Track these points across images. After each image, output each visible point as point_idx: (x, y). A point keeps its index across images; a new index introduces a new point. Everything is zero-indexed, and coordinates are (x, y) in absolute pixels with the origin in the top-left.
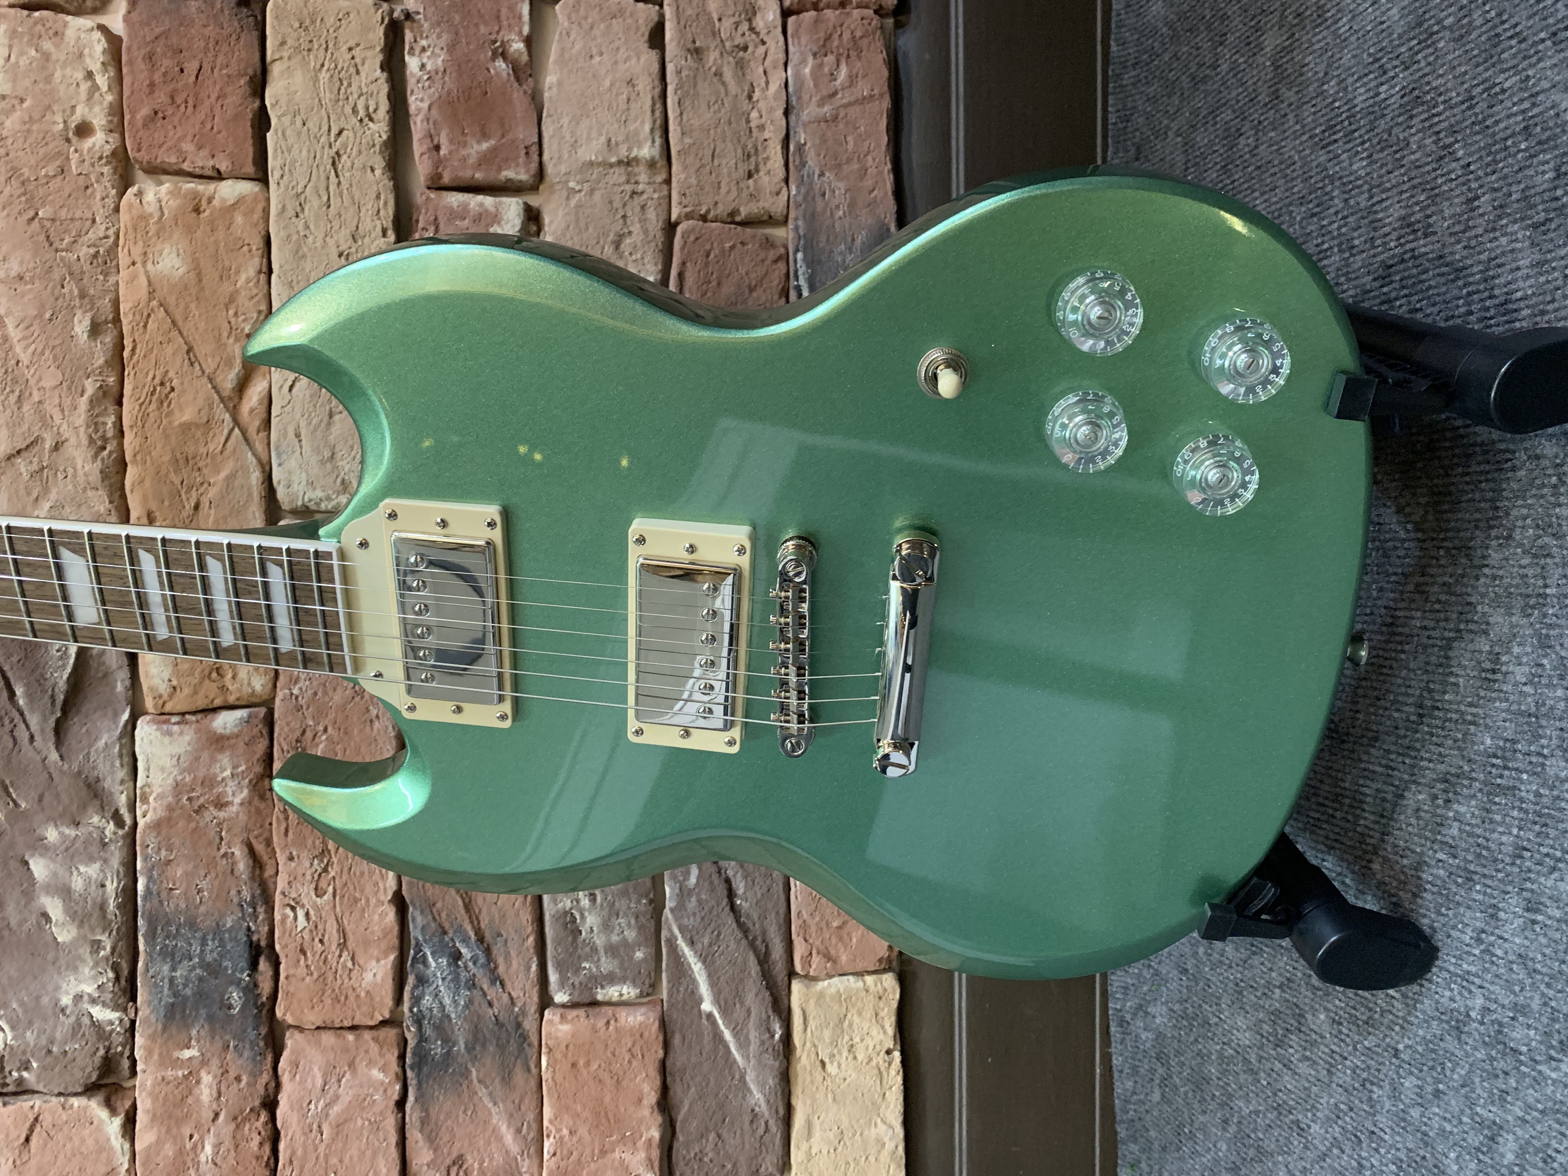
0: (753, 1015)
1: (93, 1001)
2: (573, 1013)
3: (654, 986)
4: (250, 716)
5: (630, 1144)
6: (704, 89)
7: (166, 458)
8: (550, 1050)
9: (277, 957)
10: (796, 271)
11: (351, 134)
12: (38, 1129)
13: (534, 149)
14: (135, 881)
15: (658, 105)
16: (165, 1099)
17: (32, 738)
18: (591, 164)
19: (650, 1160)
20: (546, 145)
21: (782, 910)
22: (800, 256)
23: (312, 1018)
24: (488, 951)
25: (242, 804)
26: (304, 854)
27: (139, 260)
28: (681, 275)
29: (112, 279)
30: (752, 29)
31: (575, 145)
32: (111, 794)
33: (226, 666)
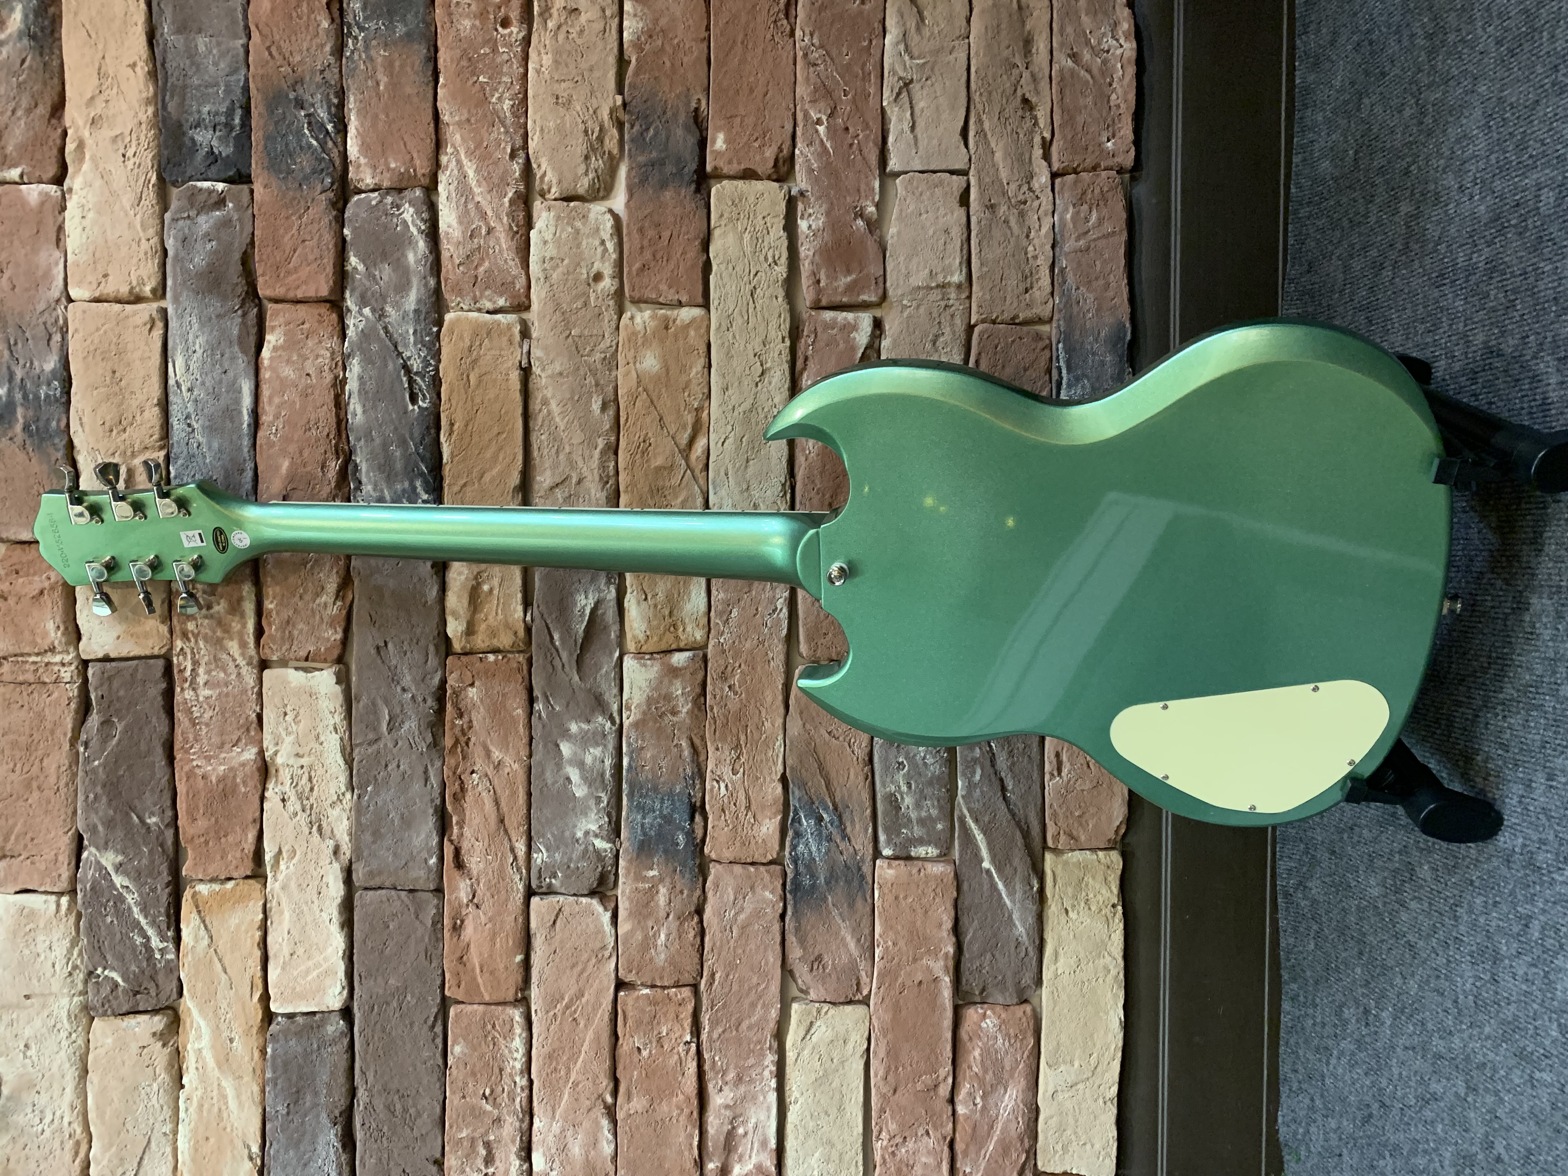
0: (1019, 870)
1: (596, 836)
2: (897, 862)
3: (949, 848)
4: (693, 656)
5: (934, 955)
6: (997, 233)
7: (647, 489)
8: (881, 887)
9: (707, 813)
10: (1058, 357)
11: (763, 274)
12: (561, 916)
13: (881, 280)
14: (622, 759)
15: (965, 246)
16: (637, 903)
17: (563, 666)
18: (919, 288)
19: (946, 967)
20: (888, 277)
21: (1039, 803)
22: (1060, 345)
23: (728, 854)
24: (840, 817)
25: (687, 713)
26: (726, 747)
27: (631, 361)
28: (977, 355)
29: (614, 373)
30: (1030, 189)
31: (908, 275)
32: (608, 703)
33: (679, 623)
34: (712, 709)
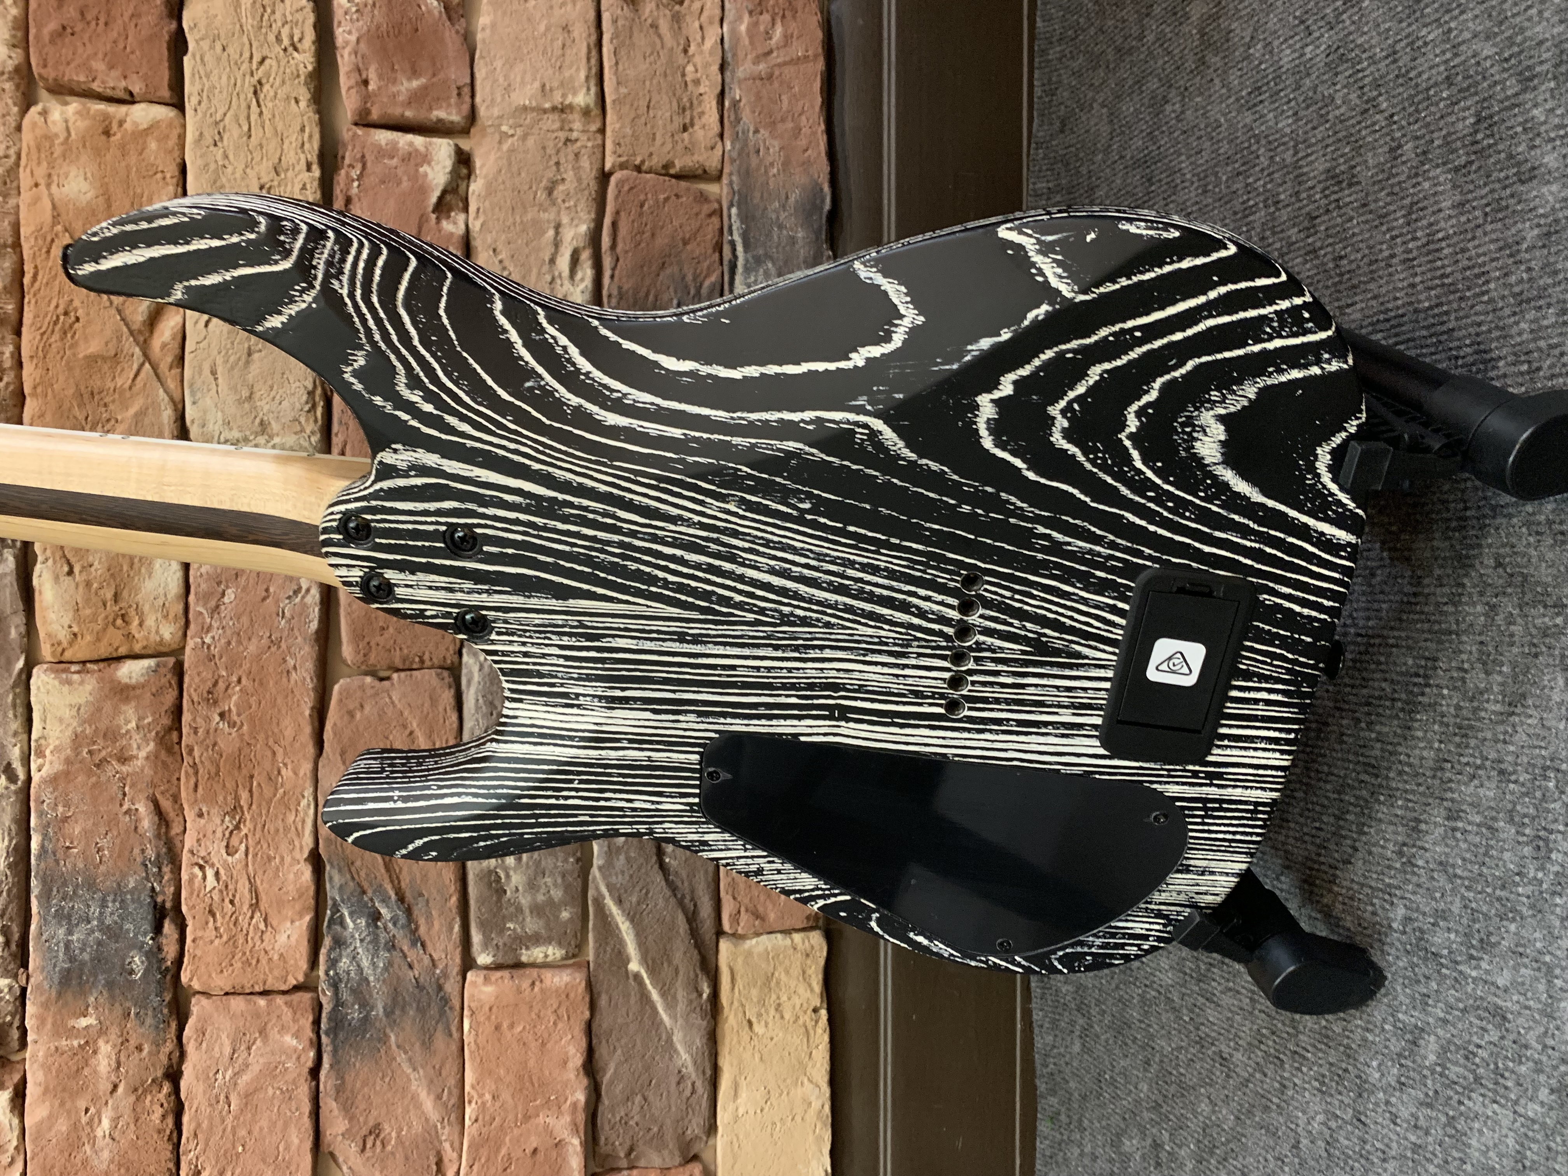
0: (681, 973)
2: (499, 974)
3: (581, 946)
4: (158, 665)
5: (555, 1108)
6: (641, 40)
7: (71, 391)
8: (473, 1013)
9: (184, 919)
10: (730, 227)
11: (274, 63)
13: (466, 90)
14: (29, 838)
15: (594, 53)
16: (59, 1071)
18: (525, 108)
19: (575, 1124)
20: (478, 87)
21: (711, 868)
22: (734, 211)
23: (221, 982)
24: (409, 912)
25: (147, 758)
26: (215, 811)
27: (42, 182)
28: (614, 225)
29: (12, 202)
31: (508, 89)
33: (132, 611)
34: (191, 751)
